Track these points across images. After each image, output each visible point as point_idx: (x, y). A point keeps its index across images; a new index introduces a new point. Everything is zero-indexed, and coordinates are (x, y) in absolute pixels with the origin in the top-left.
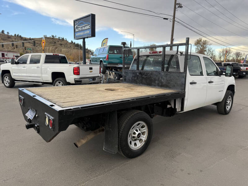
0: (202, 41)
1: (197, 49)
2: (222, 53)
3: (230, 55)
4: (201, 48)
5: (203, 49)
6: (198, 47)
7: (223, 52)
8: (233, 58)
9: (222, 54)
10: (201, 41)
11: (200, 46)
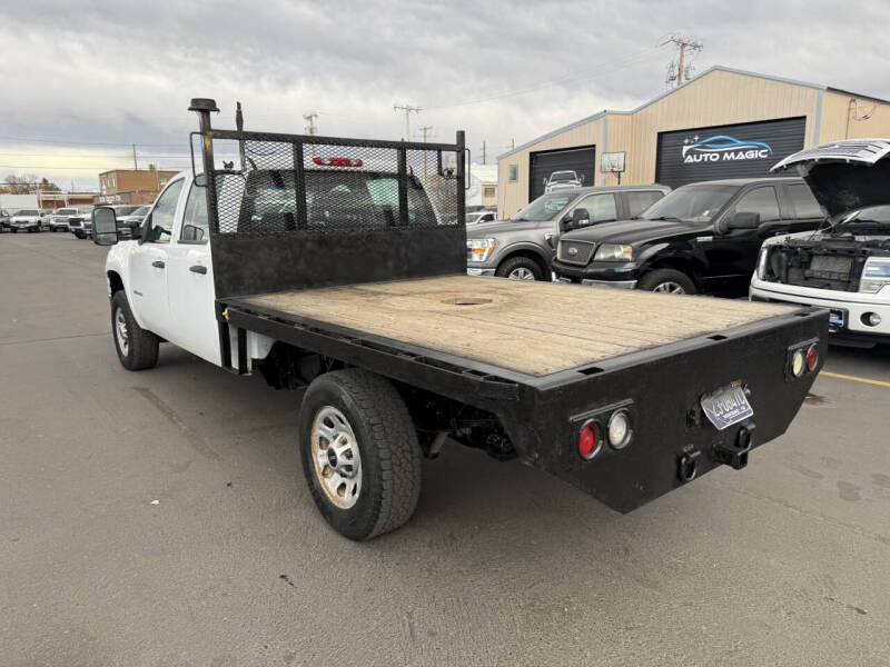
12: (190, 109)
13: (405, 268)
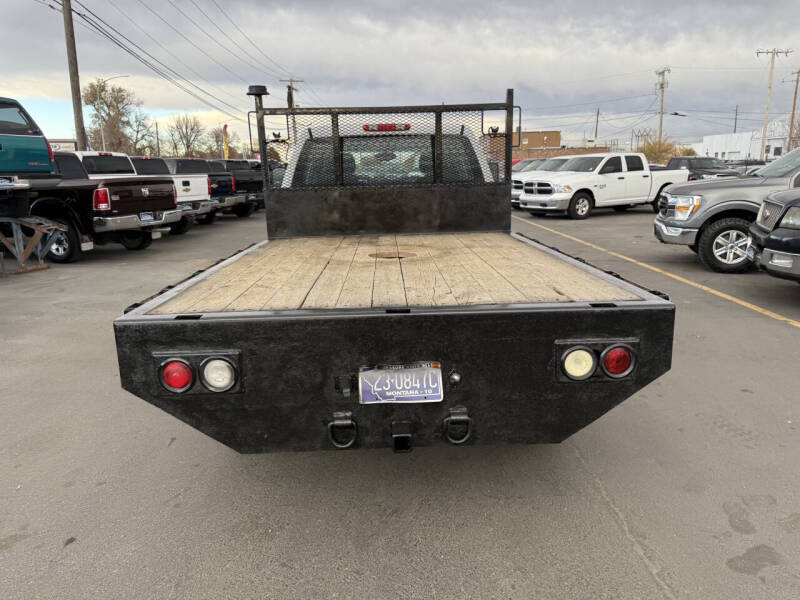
0: (109, 88)
1: (96, 116)
2: (177, 133)
3: (199, 138)
4: (108, 115)
5: (117, 118)
6: (97, 110)
7: (179, 128)
8: (210, 148)
9: (177, 136)
10: (103, 88)
11: (106, 108)
12: (248, 94)
13: (437, 222)
